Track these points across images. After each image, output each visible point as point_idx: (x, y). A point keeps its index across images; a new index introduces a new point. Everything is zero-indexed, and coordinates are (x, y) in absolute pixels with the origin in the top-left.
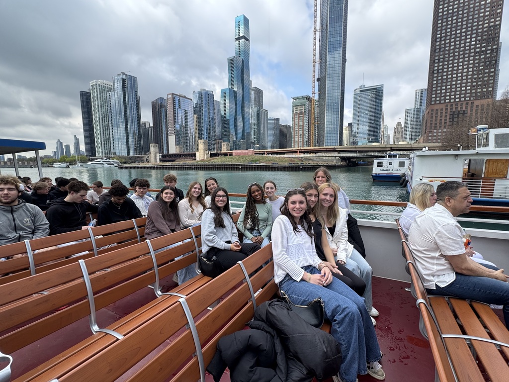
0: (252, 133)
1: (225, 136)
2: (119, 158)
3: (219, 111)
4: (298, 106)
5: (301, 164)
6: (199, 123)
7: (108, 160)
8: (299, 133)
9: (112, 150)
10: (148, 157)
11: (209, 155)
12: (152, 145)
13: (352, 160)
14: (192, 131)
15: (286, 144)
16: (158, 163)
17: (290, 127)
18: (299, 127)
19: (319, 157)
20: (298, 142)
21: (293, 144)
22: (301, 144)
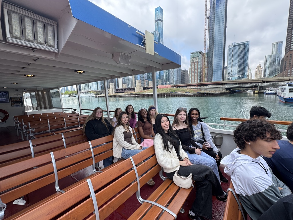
0: (165, 76)
2: (94, 91)
4: (194, 57)
5: (205, 92)
7: (88, 93)
8: (194, 74)
9: (89, 88)
10: (108, 91)
11: (142, 89)
12: (110, 84)
13: (231, 89)
15: (185, 81)
16: (114, 94)
17: (188, 71)
18: (194, 70)
19: (211, 88)
20: (194, 79)
21: (191, 81)
22: (196, 81)
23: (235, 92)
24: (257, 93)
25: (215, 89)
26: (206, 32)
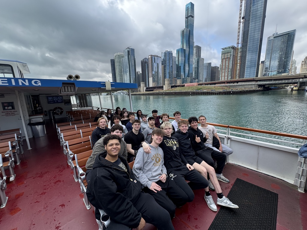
0: (194, 73)
1: (178, 76)
3: (175, 62)
4: (226, 53)
5: (231, 90)
6: (165, 70)
7: (123, 91)
8: (225, 71)
10: (140, 89)
11: (171, 87)
12: (142, 83)
13: (266, 86)
14: (161, 74)
15: (215, 78)
16: (145, 92)
17: (218, 68)
18: (225, 67)
19: (241, 85)
20: (225, 76)
21: (220, 78)
22: (226, 78)
23: (271, 89)
24: (295, 90)
25: (245, 87)
26: (240, 25)
